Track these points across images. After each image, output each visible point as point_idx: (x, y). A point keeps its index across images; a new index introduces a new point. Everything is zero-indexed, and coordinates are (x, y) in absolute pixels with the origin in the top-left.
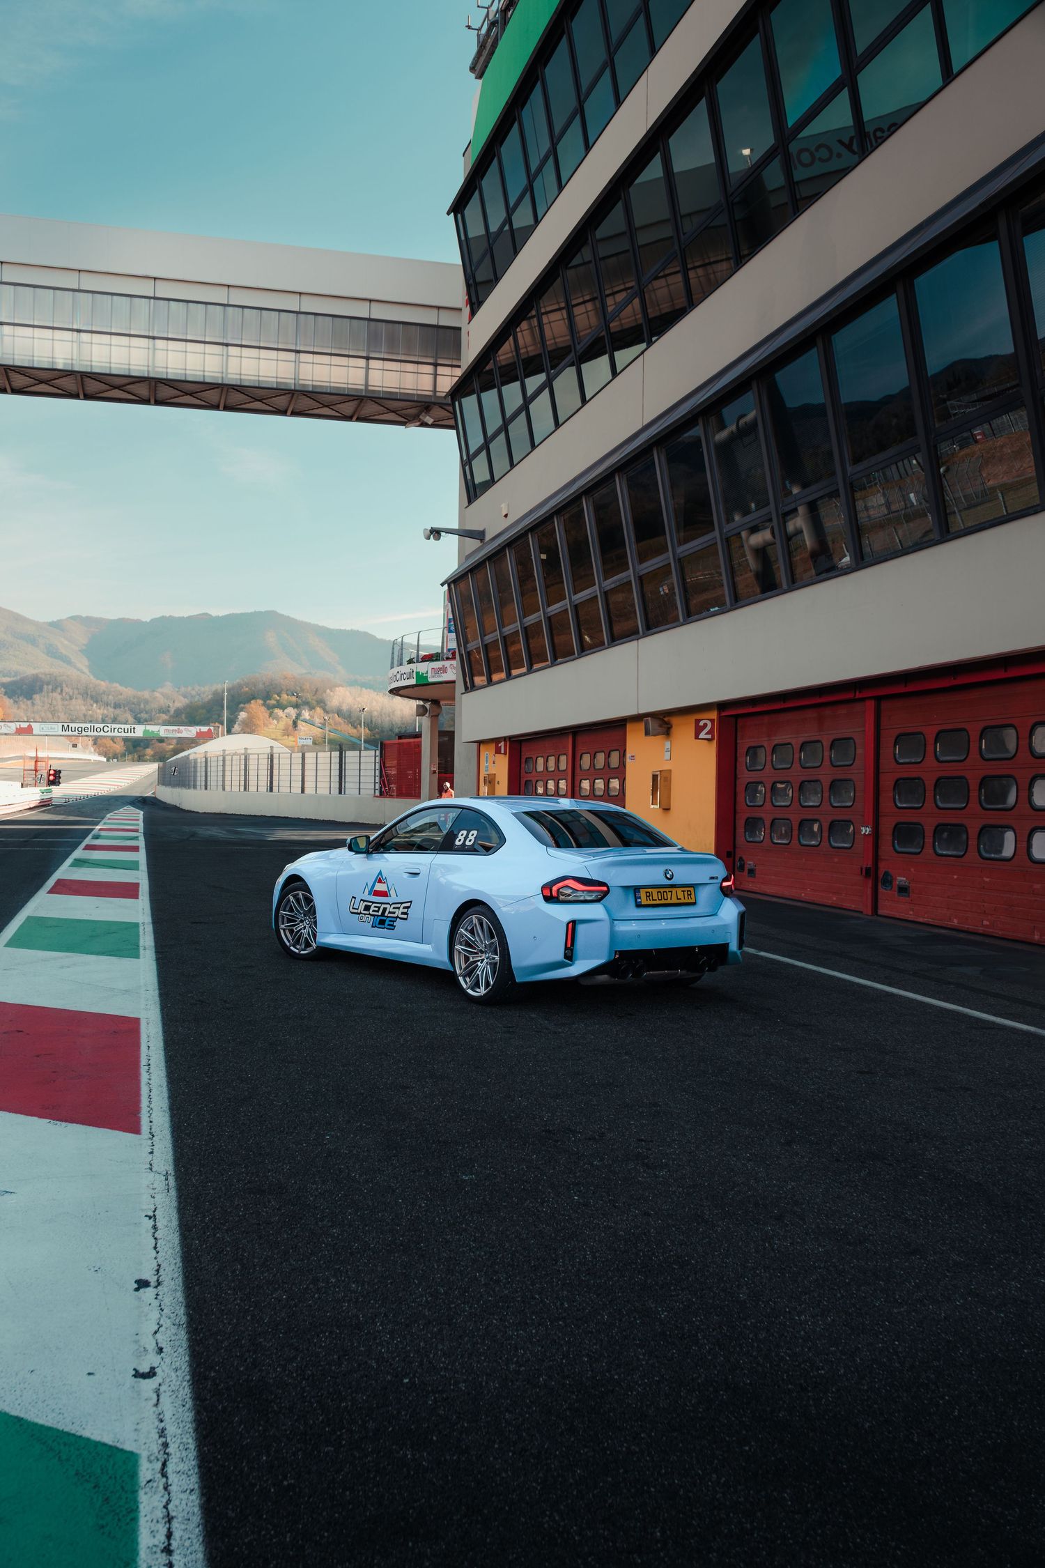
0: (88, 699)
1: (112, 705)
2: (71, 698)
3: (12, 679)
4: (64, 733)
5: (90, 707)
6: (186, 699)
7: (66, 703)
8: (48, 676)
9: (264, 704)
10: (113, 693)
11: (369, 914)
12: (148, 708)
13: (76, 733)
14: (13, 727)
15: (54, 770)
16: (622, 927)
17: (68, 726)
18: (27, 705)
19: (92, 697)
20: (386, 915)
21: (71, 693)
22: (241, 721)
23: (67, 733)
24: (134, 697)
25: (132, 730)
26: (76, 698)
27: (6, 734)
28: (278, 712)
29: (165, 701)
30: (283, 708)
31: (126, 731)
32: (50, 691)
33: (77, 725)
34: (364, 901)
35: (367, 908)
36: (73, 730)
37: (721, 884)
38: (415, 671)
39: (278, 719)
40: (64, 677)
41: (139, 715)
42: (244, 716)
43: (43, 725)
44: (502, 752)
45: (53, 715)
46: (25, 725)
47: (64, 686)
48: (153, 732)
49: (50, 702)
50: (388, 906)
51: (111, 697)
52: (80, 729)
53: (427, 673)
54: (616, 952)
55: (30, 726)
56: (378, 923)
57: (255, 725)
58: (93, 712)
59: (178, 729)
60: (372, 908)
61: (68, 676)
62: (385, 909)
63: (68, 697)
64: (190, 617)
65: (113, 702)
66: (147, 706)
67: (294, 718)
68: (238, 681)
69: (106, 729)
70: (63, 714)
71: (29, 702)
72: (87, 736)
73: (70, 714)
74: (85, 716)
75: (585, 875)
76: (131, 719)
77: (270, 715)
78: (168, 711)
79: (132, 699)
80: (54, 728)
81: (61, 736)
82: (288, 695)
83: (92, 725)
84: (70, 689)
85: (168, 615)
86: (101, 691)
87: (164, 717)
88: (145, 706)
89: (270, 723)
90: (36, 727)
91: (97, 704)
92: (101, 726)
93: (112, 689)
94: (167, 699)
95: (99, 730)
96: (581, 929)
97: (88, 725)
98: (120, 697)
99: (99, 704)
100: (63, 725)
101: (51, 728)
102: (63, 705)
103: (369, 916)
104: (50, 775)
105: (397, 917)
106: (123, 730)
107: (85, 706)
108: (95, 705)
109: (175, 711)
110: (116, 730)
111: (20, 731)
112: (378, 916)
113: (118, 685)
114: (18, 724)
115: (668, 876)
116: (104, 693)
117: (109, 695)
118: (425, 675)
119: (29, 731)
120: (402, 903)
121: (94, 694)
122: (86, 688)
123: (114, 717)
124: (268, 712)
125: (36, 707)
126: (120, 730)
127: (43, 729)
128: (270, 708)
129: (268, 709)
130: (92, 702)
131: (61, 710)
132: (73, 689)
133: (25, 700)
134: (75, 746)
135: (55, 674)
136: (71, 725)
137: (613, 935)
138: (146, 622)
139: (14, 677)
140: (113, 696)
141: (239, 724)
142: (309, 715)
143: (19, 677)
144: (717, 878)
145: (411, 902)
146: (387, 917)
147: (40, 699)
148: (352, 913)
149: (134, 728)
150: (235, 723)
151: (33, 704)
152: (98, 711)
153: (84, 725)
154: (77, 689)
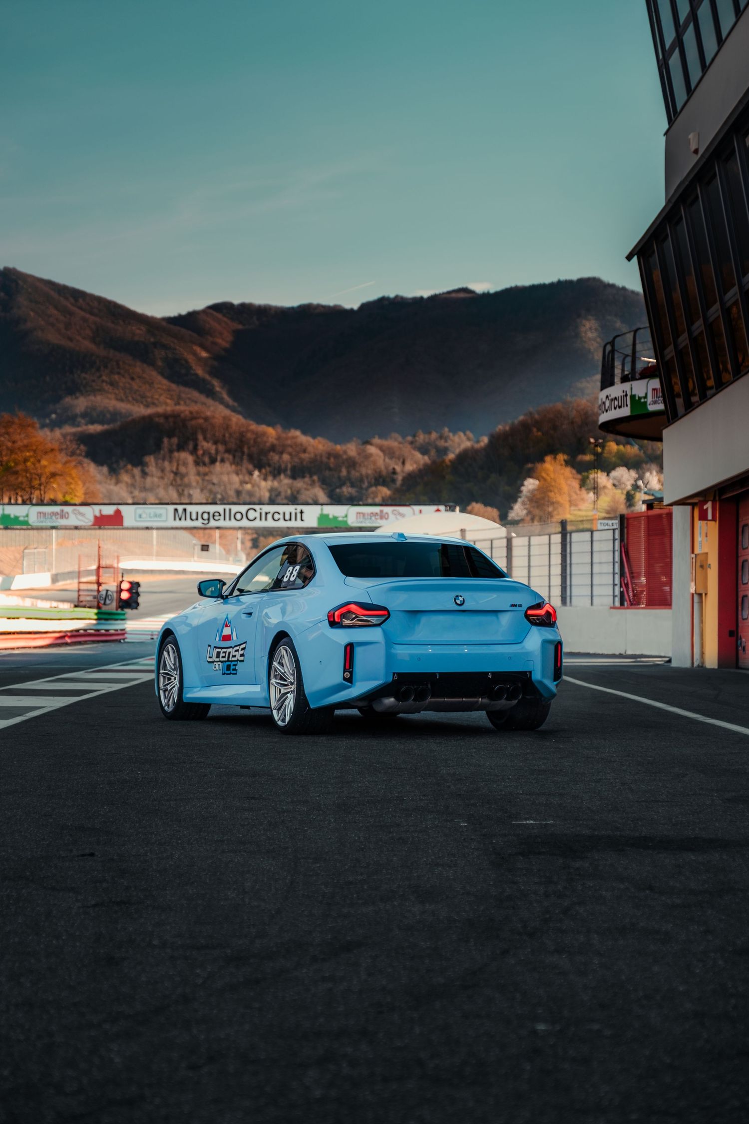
0: (245, 461)
1: (289, 472)
2: (213, 461)
3: (106, 427)
4: (178, 523)
5: (247, 478)
6: (426, 458)
7: (202, 469)
8: (171, 420)
9: (569, 463)
10: (290, 450)
11: (220, 661)
12: (354, 474)
13: (199, 523)
14: (89, 513)
15: (131, 583)
16: (401, 651)
17: (185, 510)
18: (133, 477)
19: (251, 458)
20: (230, 660)
21: (213, 452)
22: (527, 497)
23: (183, 523)
24: (329, 455)
25: (299, 515)
26: (222, 461)
27: (76, 528)
28: (601, 478)
29: (387, 460)
30: (608, 468)
31: (287, 517)
32: (175, 447)
33: (201, 509)
34: (216, 647)
35: (218, 654)
36: (194, 517)
37: (526, 612)
38: (629, 394)
39: (596, 489)
40: (201, 421)
41: (338, 490)
42: (531, 487)
43: (140, 509)
44: (710, 517)
45: (180, 494)
46: (109, 510)
47: (200, 437)
48: (335, 518)
49: (174, 469)
50: (230, 650)
51: (286, 457)
52: (206, 516)
53: (646, 397)
54: (394, 674)
55: (118, 512)
56: (226, 669)
57: (553, 503)
58: (253, 486)
59: (381, 511)
60: (222, 655)
61: (206, 419)
62: (230, 653)
63: (207, 460)
64: (434, 298)
65: (289, 466)
66: (353, 472)
67: (629, 487)
68: (521, 418)
69: (251, 514)
70: (198, 490)
71: (137, 471)
72: (218, 528)
73: (211, 491)
74: (238, 493)
75: (366, 600)
76: (322, 496)
77: (583, 483)
78: (394, 481)
79: (325, 460)
80: (160, 516)
81: (172, 528)
82: (618, 444)
83: (227, 507)
84: (210, 445)
85: (392, 295)
86: (268, 444)
87: (385, 491)
88: (349, 472)
89: (583, 499)
90: (128, 513)
91: (260, 471)
92: (243, 509)
93: (289, 442)
94: (391, 458)
95: (238, 516)
96: (358, 651)
97: (220, 508)
98: (303, 456)
99: (263, 471)
100: (176, 510)
101: (156, 516)
102: (198, 474)
103: (220, 663)
104: (121, 590)
105: (238, 660)
106: (281, 516)
107: (237, 474)
108: (256, 473)
109: (404, 479)
110: (269, 516)
111: (101, 522)
112: (225, 661)
113: (298, 433)
114: (97, 508)
115: (458, 602)
116: (273, 448)
117: (281, 453)
118: (642, 400)
119: (116, 520)
120: (240, 645)
121: (254, 450)
122: (241, 441)
123: (292, 493)
124: (579, 476)
125: (149, 480)
126: (276, 517)
127: (140, 516)
128: (582, 469)
129: (579, 472)
130: (251, 467)
131: (194, 484)
132: (215, 443)
133: (129, 467)
134: (205, 548)
135: (182, 415)
136: (190, 508)
137: (390, 658)
138: (352, 310)
139: (108, 424)
140: (290, 454)
141: (523, 503)
142: (659, 481)
143: (119, 423)
144: (520, 606)
145: (246, 643)
146: (232, 661)
147: (157, 464)
148: (209, 662)
149: (302, 512)
150: (515, 501)
151: (144, 474)
152: (263, 484)
153: (212, 509)
154: (224, 443)
